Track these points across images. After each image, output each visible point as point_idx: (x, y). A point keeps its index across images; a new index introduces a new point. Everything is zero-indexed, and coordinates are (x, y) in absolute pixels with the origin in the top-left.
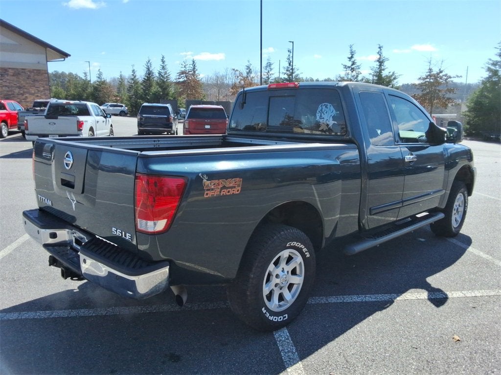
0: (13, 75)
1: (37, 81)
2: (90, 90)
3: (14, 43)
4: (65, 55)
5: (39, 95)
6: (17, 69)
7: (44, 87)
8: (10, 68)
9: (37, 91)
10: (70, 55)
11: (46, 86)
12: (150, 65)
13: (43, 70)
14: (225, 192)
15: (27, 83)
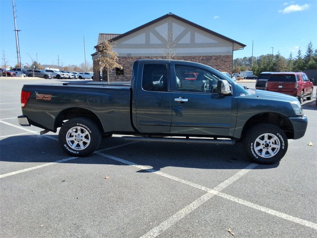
0: (215, 60)
1: (226, 62)
2: (271, 65)
3: (217, 42)
4: (243, 46)
5: (226, 69)
6: (217, 56)
7: (229, 65)
8: (213, 56)
9: (225, 67)
10: (246, 46)
11: (230, 65)
12: (311, 46)
13: (230, 56)
14: (44, 99)
15: (221, 63)
